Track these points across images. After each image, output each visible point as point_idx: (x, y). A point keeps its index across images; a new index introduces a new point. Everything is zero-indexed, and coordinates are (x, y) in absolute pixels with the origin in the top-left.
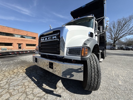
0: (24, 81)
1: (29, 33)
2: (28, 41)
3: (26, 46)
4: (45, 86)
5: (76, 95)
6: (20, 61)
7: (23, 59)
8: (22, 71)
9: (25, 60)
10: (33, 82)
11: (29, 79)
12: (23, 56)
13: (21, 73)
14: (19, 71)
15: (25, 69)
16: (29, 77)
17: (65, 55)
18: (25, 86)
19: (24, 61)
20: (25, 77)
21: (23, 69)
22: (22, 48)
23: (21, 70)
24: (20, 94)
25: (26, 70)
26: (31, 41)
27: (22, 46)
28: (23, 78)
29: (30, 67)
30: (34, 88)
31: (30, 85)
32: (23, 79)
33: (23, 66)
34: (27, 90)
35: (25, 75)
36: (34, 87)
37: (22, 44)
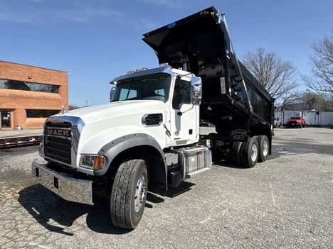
0: (14, 214)
1: (35, 70)
2: (32, 98)
3: (28, 116)
4: (52, 222)
5: (99, 234)
6: (6, 172)
7: (16, 164)
8: (11, 196)
9: (20, 167)
10: (30, 216)
11: (24, 210)
12: (16, 154)
13: (8, 199)
14: (4, 196)
15: (18, 191)
16: (25, 207)
17: (78, 166)
18: (16, 221)
19: (18, 170)
20: (18, 208)
21: (14, 192)
22: (12, 123)
23: (9, 193)
24: (8, 231)
25: (19, 193)
26: (44, 98)
27: (12, 117)
28: (12, 209)
29: (29, 188)
30: (31, 224)
31: (26, 220)
32: (13, 211)
33: (13, 186)
34: (20, 226)
35: (16, 203)
36: (31, 222)
37: (13, 110)
